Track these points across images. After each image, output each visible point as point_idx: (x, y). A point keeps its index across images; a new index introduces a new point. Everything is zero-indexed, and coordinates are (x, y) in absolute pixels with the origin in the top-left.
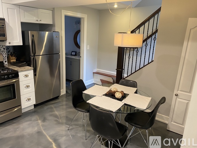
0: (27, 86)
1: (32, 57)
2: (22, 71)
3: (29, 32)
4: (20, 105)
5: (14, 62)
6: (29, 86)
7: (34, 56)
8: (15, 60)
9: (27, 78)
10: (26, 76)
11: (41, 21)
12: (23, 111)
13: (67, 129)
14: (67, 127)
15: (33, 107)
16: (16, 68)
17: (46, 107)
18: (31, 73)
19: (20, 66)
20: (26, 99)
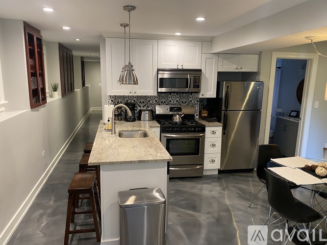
0: (212, 144)
1: (223, 112)
2: (210, 126)
3: (224, 82)
4: (203, 164)
5: (204, 116)
6: (215, 145)
7: (226, 110)
8: (206, 115)
9: (213, 136)
10: (214, 133)
11: (241, 68)
12: (205, 173)
13: (248, 205)
14: (248, 204)
15: (216, 173)
16: (204, 123)
17: (231, 177)
18: (219, 130)
19: (209, 121)
20: (210, 159)
